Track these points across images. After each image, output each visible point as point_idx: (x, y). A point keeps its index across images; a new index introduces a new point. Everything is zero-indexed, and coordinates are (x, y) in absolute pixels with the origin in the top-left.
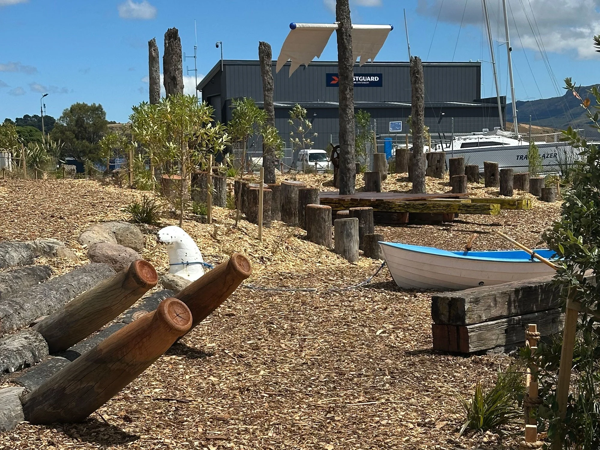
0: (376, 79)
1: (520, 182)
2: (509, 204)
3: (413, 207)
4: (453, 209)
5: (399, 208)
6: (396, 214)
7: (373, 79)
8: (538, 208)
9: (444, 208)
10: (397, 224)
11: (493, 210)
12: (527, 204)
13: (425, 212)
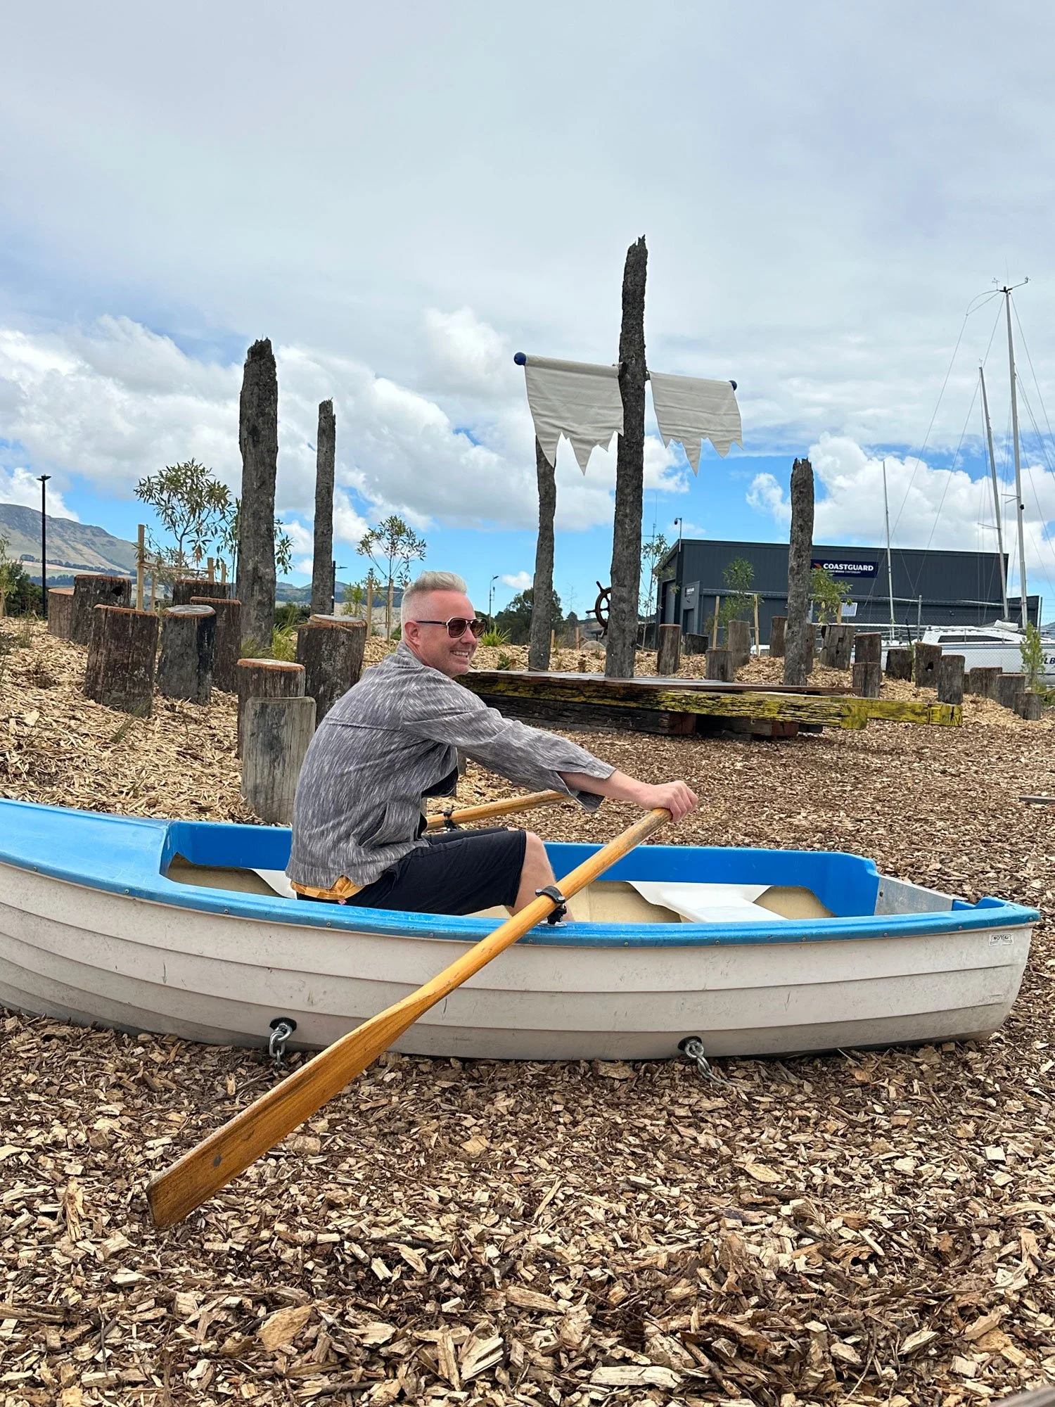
0: (870, 568)
1: (981, 682)
2: (913, 712)
3: (696, 703)
4: (769, 710)
5: (673, 703)
6: (667, 715)
7: (865, 568)
8: (1004, 728)
9: (752, 708)
10: (669, 735)
11: (847, 719)
12: (952, 714)
13: (717, 713)
